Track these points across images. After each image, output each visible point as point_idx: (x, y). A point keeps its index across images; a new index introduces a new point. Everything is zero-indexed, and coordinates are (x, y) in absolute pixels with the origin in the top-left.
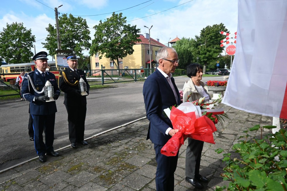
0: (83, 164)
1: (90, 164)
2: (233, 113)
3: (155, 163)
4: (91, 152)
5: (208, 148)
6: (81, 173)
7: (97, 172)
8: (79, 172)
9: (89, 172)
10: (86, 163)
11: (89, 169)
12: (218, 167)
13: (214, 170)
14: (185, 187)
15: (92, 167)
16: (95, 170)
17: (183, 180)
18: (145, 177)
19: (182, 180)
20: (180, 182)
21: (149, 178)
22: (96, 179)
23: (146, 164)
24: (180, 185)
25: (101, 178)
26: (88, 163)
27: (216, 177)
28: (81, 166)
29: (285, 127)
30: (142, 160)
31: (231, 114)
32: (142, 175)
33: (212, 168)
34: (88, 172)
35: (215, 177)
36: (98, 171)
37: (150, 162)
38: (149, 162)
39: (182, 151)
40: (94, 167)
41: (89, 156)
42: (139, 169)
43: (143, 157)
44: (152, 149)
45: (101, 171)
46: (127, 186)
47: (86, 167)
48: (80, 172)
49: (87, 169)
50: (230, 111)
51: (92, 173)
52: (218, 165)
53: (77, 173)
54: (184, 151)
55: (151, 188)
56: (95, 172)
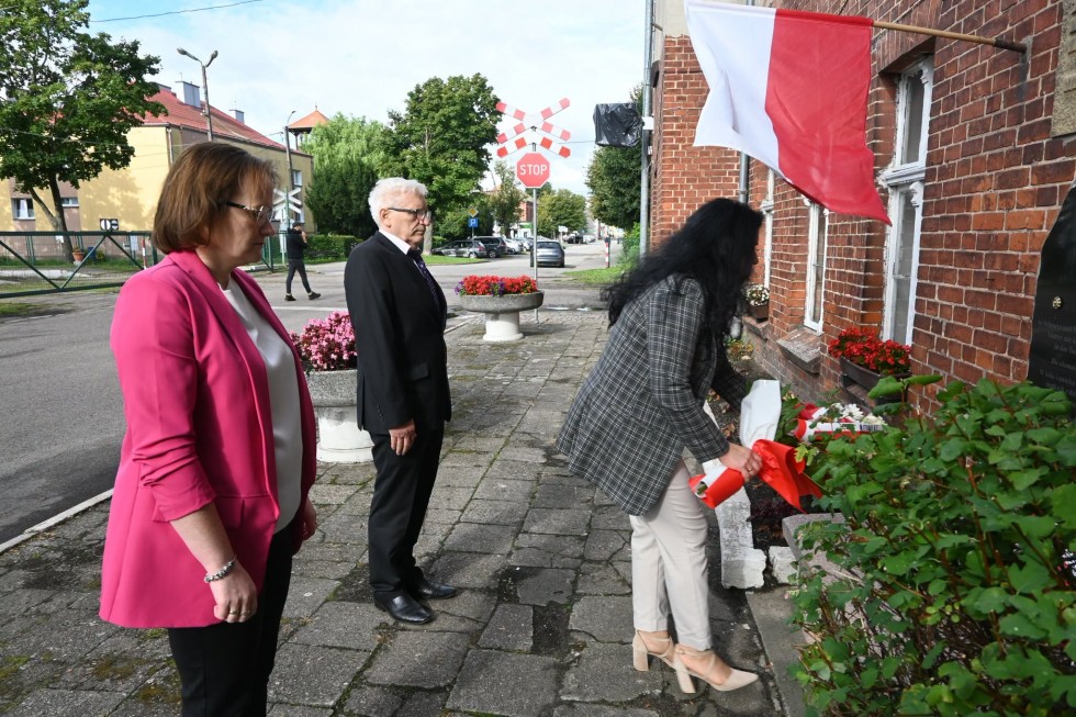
0: (24, 659)
1: (59, 654)
2: (565, 381)
3: (359, 592)
4: (45, 601)
5: (527, 505)
6: (28, 702)
7: (112, 680)
8: (13, 699)
9: (73, 689)
10: (41, 654)
11: (68, 677)
12: (580, 561)
13: (572, 573)
14: (499, 649)
15: (81, 665)
16: (100, 674)
17: (485, 627)
18: (341, 649)
19: (482, 631)
20: (479, 637)
21: (358, 650)
22: (122, 707)
23: (327, 601)
24: (478, 647)
25: (146, 698)
26: (50, 654)
27: (585, 594)
28: (17, 671)
29: (724, 411)
30: (305, 590)
31: (560, 386)
32: (324, 646)
33: (563, 568)
34: (65, 692)
35: (581, 595)
36: (115, 672)
37: (339, 593)
38: (335, 593)
39: (445, 530)
40: (88, 661)
41: (40, 619)
42: (305, 624)
43: (304, 579)
44: (326, 540)
45: (135, 672)
46: (281, 703)
47: (46, 670)
48: (23, 700)
49: (55, 680)
50: (555, 376)
51: (93, 689)
52: (577, 555)
53: (8, 705)
54: (453, 529)
55: (379, 685)
56: (102, 680)
